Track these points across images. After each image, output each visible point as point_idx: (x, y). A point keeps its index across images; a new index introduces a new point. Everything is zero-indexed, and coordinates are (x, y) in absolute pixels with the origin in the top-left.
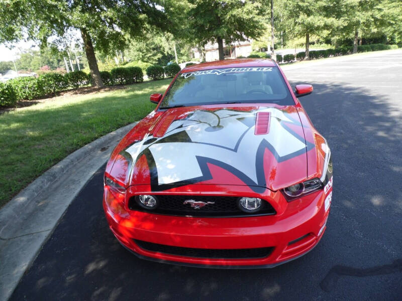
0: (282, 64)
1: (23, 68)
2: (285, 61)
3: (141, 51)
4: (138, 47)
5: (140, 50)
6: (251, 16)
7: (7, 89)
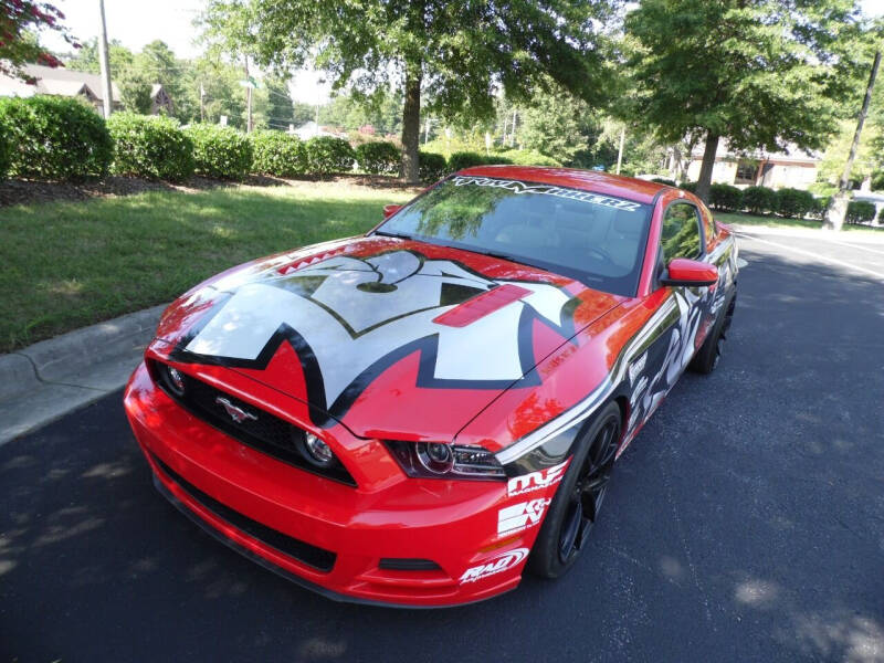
0: (870, 227)
1: (332, 122)
2: (880, 223)
3: (544, 130)
4: (540, 120)
5: (543, 128)
6: (799, 94)
7: (239, 147)
